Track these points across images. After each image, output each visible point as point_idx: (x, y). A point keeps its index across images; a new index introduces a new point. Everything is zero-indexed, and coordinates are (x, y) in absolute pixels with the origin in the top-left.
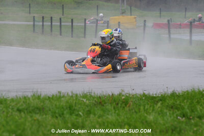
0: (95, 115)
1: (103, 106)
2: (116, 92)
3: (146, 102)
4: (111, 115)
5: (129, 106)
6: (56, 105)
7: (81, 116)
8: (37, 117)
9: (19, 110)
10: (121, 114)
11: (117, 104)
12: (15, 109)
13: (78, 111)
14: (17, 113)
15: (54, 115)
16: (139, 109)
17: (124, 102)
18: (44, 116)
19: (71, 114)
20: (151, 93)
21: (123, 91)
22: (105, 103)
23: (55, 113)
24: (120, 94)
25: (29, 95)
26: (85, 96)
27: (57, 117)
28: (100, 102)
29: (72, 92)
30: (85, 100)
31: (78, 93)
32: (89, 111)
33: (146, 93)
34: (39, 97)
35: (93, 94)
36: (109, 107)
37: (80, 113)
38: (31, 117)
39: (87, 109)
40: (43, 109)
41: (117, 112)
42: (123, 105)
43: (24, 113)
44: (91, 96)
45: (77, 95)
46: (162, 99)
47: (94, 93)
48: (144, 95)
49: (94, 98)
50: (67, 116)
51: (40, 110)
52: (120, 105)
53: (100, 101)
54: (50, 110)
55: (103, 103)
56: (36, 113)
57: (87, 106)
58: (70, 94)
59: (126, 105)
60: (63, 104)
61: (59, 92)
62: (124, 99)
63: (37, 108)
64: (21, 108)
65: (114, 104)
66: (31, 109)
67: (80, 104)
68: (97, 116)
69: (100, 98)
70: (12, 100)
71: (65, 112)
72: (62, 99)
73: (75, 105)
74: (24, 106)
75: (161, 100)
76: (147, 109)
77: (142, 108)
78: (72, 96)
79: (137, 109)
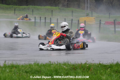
1: (76, 70)
2: (83, 62)
3: (101, 68)
5: (91, 71)
6: (48, 69)
9: (26, 72)
10: (86, 75)
11: (84, 69)
12: (24, 71)
13: (61, 73)
16: (97, 72)
17: (88, 68)
19: (57, 75)
20: (104, 63)
21: (87, 61)
22: (77, 69)
23: (47, 74)
24: (86, 64)
25: (32, 63)
26: (65, 64)
28: (74, 68)
29: (57, 62)
30: (65, 67)
33: (101, 63)
34: (38, 64)
35: (69, 63)
36: (79, 71)
39: (66, 72)
40: (40, 71)
41: (84, 74)
42: (88, 70)
44: (68, 64)
45: (60, 63)
46: (111, 66)
47: (70, 63)
49: (70, 65)
52: (85, 70)
54: (44, 72)
55: (75, 68)
57: (66, 70)
58: (56, 63)
59: (89, 70)
60: (52, 69)
61: (50, 62)
62: (88, 66)
63: (37, 71)
64: (27, 71)
65: (82, 69)
67: (62, 69)
69: (74, 65)
70: (22, 66)
71: (53, 74)
72: (52, 66)
73: (59, 70)
74: (29, 70)
76: (102, 73)
77: (99, 72)
78: (57, 64)
79: (95, 73)
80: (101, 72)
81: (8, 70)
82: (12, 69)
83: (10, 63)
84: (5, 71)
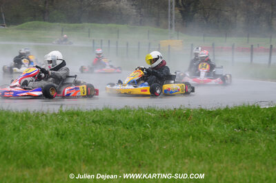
0: (161, 126)
1: (167, 118)
2: (178, 107)
3: (205, 115)
4: (175, 127)
5: (190, 119)
6: (126, 118)
7: (148, 127)
8: (111, 128)
9: (93, 122)
11: (180, 117)
12: (91, 121)
13: (146, 123)
14: (93, 124)
15: (124, 125)
16: (199, 122)
17: (185, 116)
18: (117, 127)
19: (140, 125)
22: (169, 117)
24: (180, 109)
26: (149, 110)
27: (128, 128)
28: (164, 116)
30: (150, 114)
31: (143, 107)
33: (203, 107)
34: (110, 111)
36: (172, 119)
37: (148, 125)
38: (105, 127)
39: (153, 122)
40: (115, 121)
42: (185, 118)
43: (99, 124)
45: (142, 109)
48: (202, 110)
50: (137, 128)
51: (112, 122)
52: (182, 118)
53: (164, 114)
54: (121, 122)
55: (167, 116)
56: (108, 124)
57: (153, 119)
58: (137, 107)
59: (187, 118)
60: (131, 116)
61: (126, 106)
62: (185, 113)
63: (110, 120)
64: (95, 120)
65: (176, 117)
66: (104, 120)
67: (146, 117)
68: (162, 128)
69: (164, 112)
70: (87, 113)
71: (134, 124)
73: (143, 118)
74: (98, 118)
75: (217, 114)
76: (206, 122)
77: (202, 121)
78: (139, 111)
80: (205, 120)
81: (67, 120)
82: (72, 117)
83: (69, 108)
84: (62, 120)
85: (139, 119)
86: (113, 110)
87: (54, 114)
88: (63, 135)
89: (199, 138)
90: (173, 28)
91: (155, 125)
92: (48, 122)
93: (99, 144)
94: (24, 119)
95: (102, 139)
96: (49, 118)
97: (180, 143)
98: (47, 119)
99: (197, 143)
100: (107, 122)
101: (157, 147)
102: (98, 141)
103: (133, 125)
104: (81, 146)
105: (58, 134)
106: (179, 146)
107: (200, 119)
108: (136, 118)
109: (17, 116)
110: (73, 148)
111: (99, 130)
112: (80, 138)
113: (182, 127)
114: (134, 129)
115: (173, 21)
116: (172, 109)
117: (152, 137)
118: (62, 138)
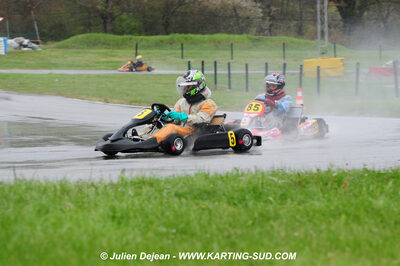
0: (293, 200)
1: (304, 187)
2: (324, 168)
3: (370, 180)
4: (318, 200)
5: (344, 187)
6: (233, 187)
7: (271, 203)
10: (332, 198)
11: (326, 184)
12: (173, 193)
13: (267, 196)
14: (176, 200)
15: (231, 201)
16: (361, 191)
17: (336, 181)
18: (217, 203)
19: (257, 199)
21: (332, 166)
22: (307, 183)
23: (232, 198)
24: (329, 171)
26: (274, 173)
27: (235, 204)
28: (299, 182)
29: (255, 167)
30: (276, 179)
32: (282, 195)
33: (369, 167)
34: (206, 176)
35: (287, 172)
36: (313, 188)
37: (271, 199)
38: (197, 205)
39: (280, 192)
40: (214, 192)
41: (326, 196)
42: (336, 185)
43: (186, 199)
44: (285, 174)
45: (263, 173)
46: (395, 175)
47: (290, 169)
48: (366, 170)
49: (289, 176)
50: (251, 203)
51: (210, 194)
52: (329, 185)
53: (298, 180)
54: (224, 195)
55: (304, 183)
56: (202, 199)
57: (280, 188)
58: (253, 171)
59: (339, 186)
60: (243, 185)
61: (236, 169)
62: (336, 176)
63: (205, 192)
64: (180, 192)
65: (321, 184)
66: (196, 193)
67: (270, 185)
68: (296, 203)
69: (299, 175)
70: (167, 181)
71: (247, 197)
72: (243, 178)
73: (262, 187)
74: (186, 189)
76: (372, 191)
77: (364, 189)
78: (256, 174)
79: (356, 191)
80: (371, 188)
82: (141, 188)
83: (135, 174)
84: (123, 193)
85: (255, 189)
86: (212, 174)
87: (112, 185)
88: (122, 218)
89: (357, 219)
90: (326, 37)
91: (283, 198)
92: (98, 198)
93: (183, 232)
94: (58, 193)
95: (188, 223)
96: (100, 191)
97: (324, 227)
98: (97, 194)
99: (354, 226)
100: (199, 195)
101: (283, 234)
102: (182, 226)
103: (244, 200)
104: (150, 234)
105: (114, 217)
106: (321, 232)
107: (361, 186)
108: (251, 188)
109: (45, 190)
110: (139, 239)
111: (185, 208)
112: (151, 223)
113: (329, 200)
114: (246, 205)
115: (326, 24)
116: (315, 171)
117: (276, 217)
118: (119, 223)
